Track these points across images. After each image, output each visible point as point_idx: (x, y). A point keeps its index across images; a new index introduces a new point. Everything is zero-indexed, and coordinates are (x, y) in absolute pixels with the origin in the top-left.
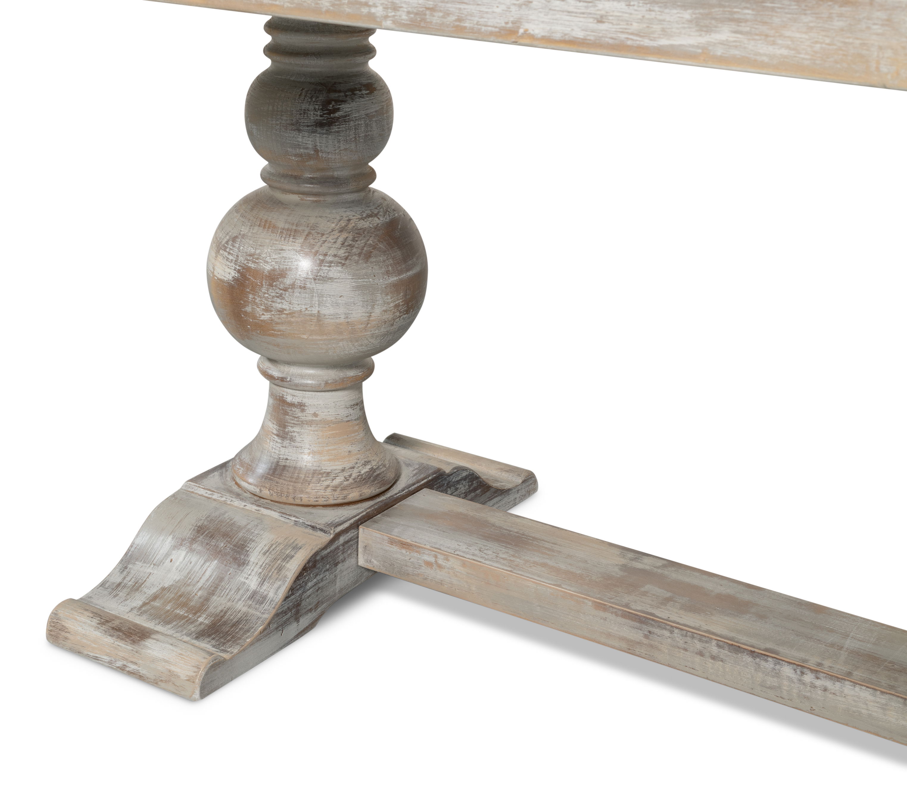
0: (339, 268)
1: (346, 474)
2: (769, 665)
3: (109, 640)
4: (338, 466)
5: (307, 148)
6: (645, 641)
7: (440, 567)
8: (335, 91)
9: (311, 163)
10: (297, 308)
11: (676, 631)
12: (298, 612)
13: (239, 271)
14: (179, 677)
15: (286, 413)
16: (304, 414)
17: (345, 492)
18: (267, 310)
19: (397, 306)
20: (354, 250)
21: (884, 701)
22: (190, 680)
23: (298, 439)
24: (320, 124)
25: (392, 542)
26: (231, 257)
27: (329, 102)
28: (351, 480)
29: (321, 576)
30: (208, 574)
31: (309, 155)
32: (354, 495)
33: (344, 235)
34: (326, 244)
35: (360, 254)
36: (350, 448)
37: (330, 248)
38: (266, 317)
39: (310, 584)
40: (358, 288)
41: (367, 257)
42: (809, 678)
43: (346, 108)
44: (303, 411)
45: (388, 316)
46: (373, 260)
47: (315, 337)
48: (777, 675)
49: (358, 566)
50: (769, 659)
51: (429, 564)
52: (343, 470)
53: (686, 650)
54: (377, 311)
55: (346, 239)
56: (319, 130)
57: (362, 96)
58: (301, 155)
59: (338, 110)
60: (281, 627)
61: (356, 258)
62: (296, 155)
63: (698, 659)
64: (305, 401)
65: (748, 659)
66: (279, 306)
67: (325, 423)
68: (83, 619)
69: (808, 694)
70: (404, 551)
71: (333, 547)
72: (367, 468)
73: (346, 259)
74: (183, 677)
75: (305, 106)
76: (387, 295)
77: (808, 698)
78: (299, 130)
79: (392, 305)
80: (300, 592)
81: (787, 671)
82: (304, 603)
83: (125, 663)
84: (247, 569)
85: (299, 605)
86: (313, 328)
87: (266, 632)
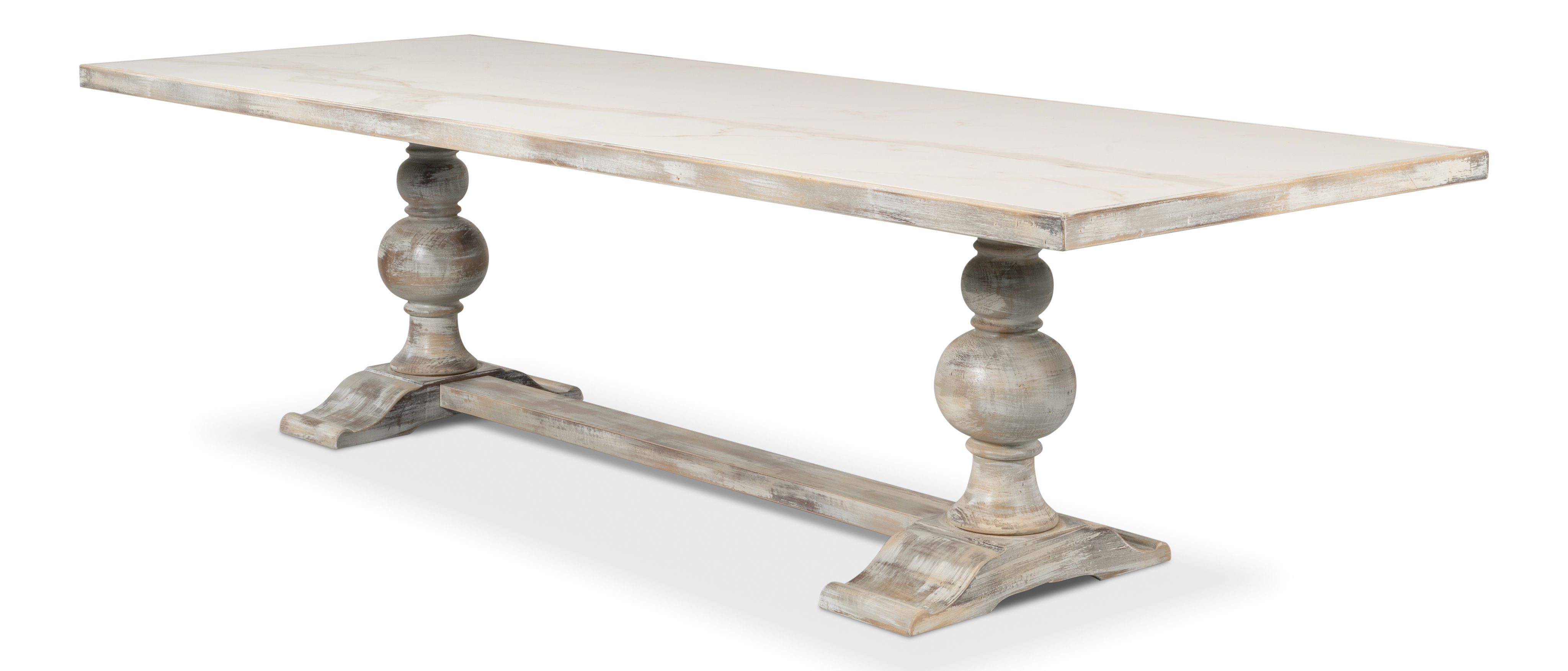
0: (428, 251)
1: (440, 361)
2: (579, 428)
3: (305, 426)
4: (436, 357)
5: (417, 194)
6: (541, 425)
7: (470, 401)
8: (431, 168)
9: (420, 201)
10: (408, 270)
11: (550, 418)
12: (399, 421)
13: (385, 253)
14: (329, 437)
15: (414, 330)
16: (421, 329)
17: (437, 369)
18: (395, 271)
19: (459, 272)
20: (437, 243)
21: (614, 438)
22: (333, 438)
23: (418, 343)
24: (423, 183)
25: (452, 391)
26: (383, 247)
27: (427, 173)
28: (442, 364)
29: (415, 406)
30: (361, 403)
31: (419, 197)
32: (442, 371)
33: (433, 236)
34: (423, 239)
35: (439, 245)
36: (444, 349)
37: (425, 241)
38: (395, 274)
39: (407, 408)
40: (437, 261)
41: (443, 246)
42: (592, 432)
43: (435, 175)
44: (421, 328)
45: (454, 277)
46: (446, 248)
47: (417, 285)
48: (582, 432)
49: (440, 407)
50: (580, 425)
51: (466, 400)
52: (439, 359)
53: (554, 427)
54: (448, 273)
55: (433, 238)
56: (422, 185)
57: (444, 170)
58: (415, 198)
59: (431, 176)
60: (389, 425)
61: (437, 246)
62: (413, 197)
63: (558, 430)
64: (422, 323)
65: (573, 427)
66: (400, 269)
67: (432, 334)
68: (296, 418)
69: (592, 440)
70: (457, 395)
71: (423, 392)
72: (453, 360)
73: (432, 247)
74: (331, 438)
75: (416, 174)
76: (453, 265)
77: (592, 442)
78: (413, 185)
79: (456, 271)
80: (401, 410)
81: (585, 429)
82: (403, 417)
83: (309, 435)
84: (378, 399)
85: (400, 417)
86: (415, 280)
87: (378, 425)
